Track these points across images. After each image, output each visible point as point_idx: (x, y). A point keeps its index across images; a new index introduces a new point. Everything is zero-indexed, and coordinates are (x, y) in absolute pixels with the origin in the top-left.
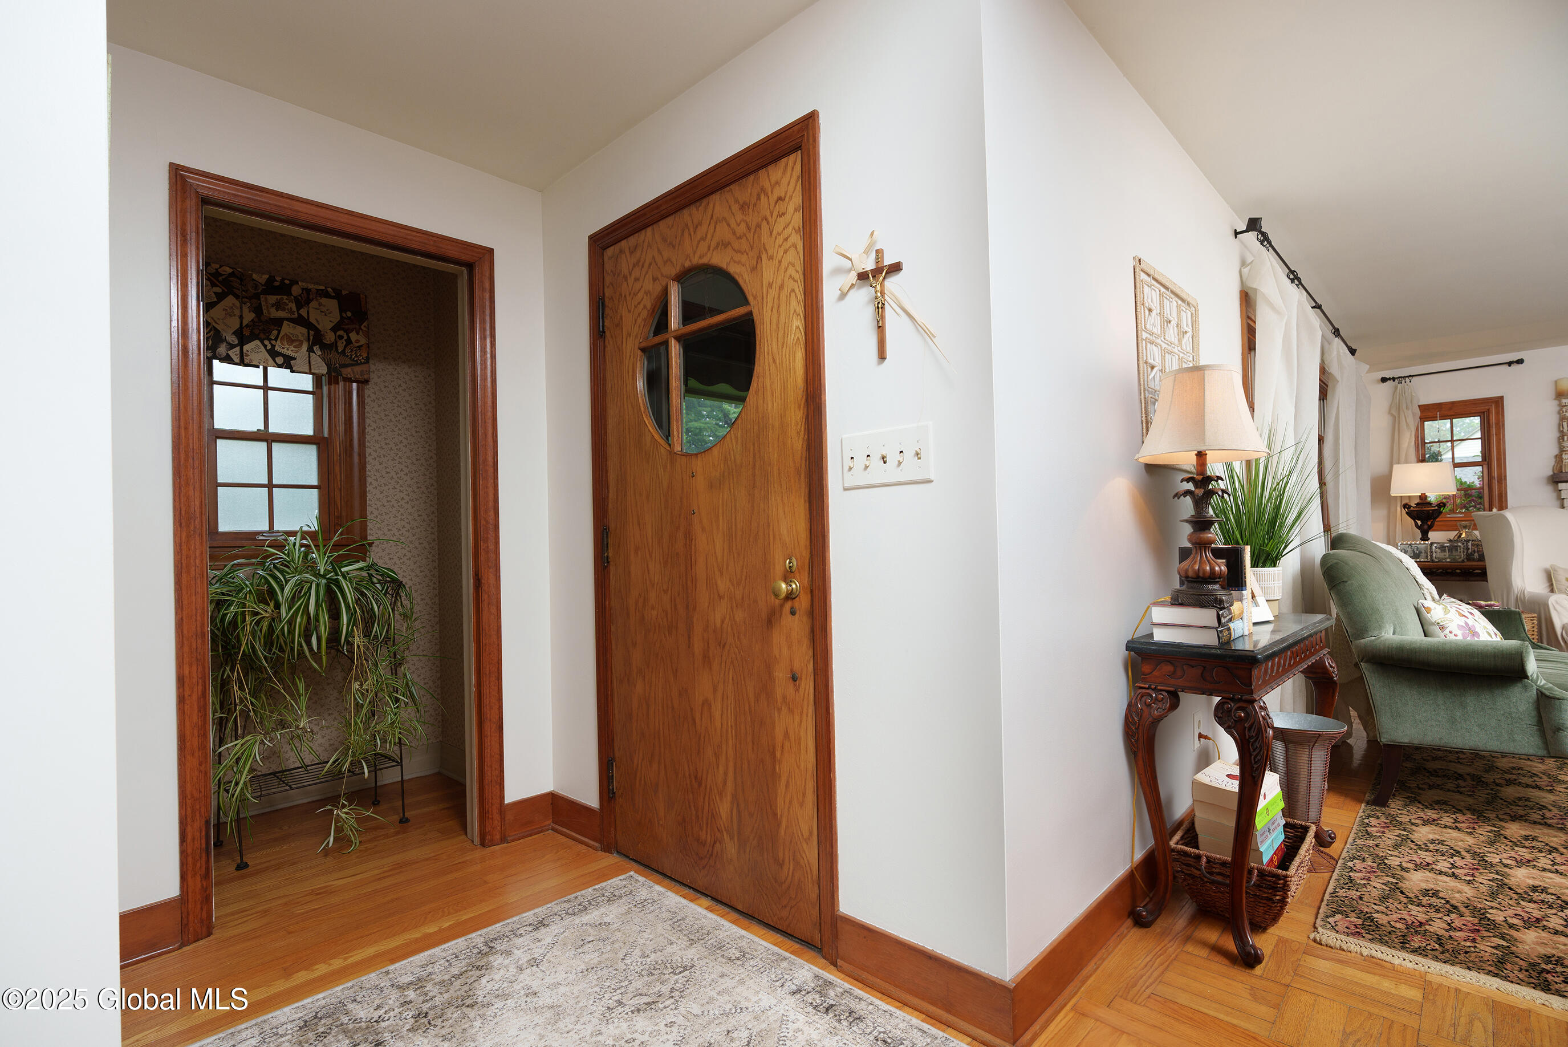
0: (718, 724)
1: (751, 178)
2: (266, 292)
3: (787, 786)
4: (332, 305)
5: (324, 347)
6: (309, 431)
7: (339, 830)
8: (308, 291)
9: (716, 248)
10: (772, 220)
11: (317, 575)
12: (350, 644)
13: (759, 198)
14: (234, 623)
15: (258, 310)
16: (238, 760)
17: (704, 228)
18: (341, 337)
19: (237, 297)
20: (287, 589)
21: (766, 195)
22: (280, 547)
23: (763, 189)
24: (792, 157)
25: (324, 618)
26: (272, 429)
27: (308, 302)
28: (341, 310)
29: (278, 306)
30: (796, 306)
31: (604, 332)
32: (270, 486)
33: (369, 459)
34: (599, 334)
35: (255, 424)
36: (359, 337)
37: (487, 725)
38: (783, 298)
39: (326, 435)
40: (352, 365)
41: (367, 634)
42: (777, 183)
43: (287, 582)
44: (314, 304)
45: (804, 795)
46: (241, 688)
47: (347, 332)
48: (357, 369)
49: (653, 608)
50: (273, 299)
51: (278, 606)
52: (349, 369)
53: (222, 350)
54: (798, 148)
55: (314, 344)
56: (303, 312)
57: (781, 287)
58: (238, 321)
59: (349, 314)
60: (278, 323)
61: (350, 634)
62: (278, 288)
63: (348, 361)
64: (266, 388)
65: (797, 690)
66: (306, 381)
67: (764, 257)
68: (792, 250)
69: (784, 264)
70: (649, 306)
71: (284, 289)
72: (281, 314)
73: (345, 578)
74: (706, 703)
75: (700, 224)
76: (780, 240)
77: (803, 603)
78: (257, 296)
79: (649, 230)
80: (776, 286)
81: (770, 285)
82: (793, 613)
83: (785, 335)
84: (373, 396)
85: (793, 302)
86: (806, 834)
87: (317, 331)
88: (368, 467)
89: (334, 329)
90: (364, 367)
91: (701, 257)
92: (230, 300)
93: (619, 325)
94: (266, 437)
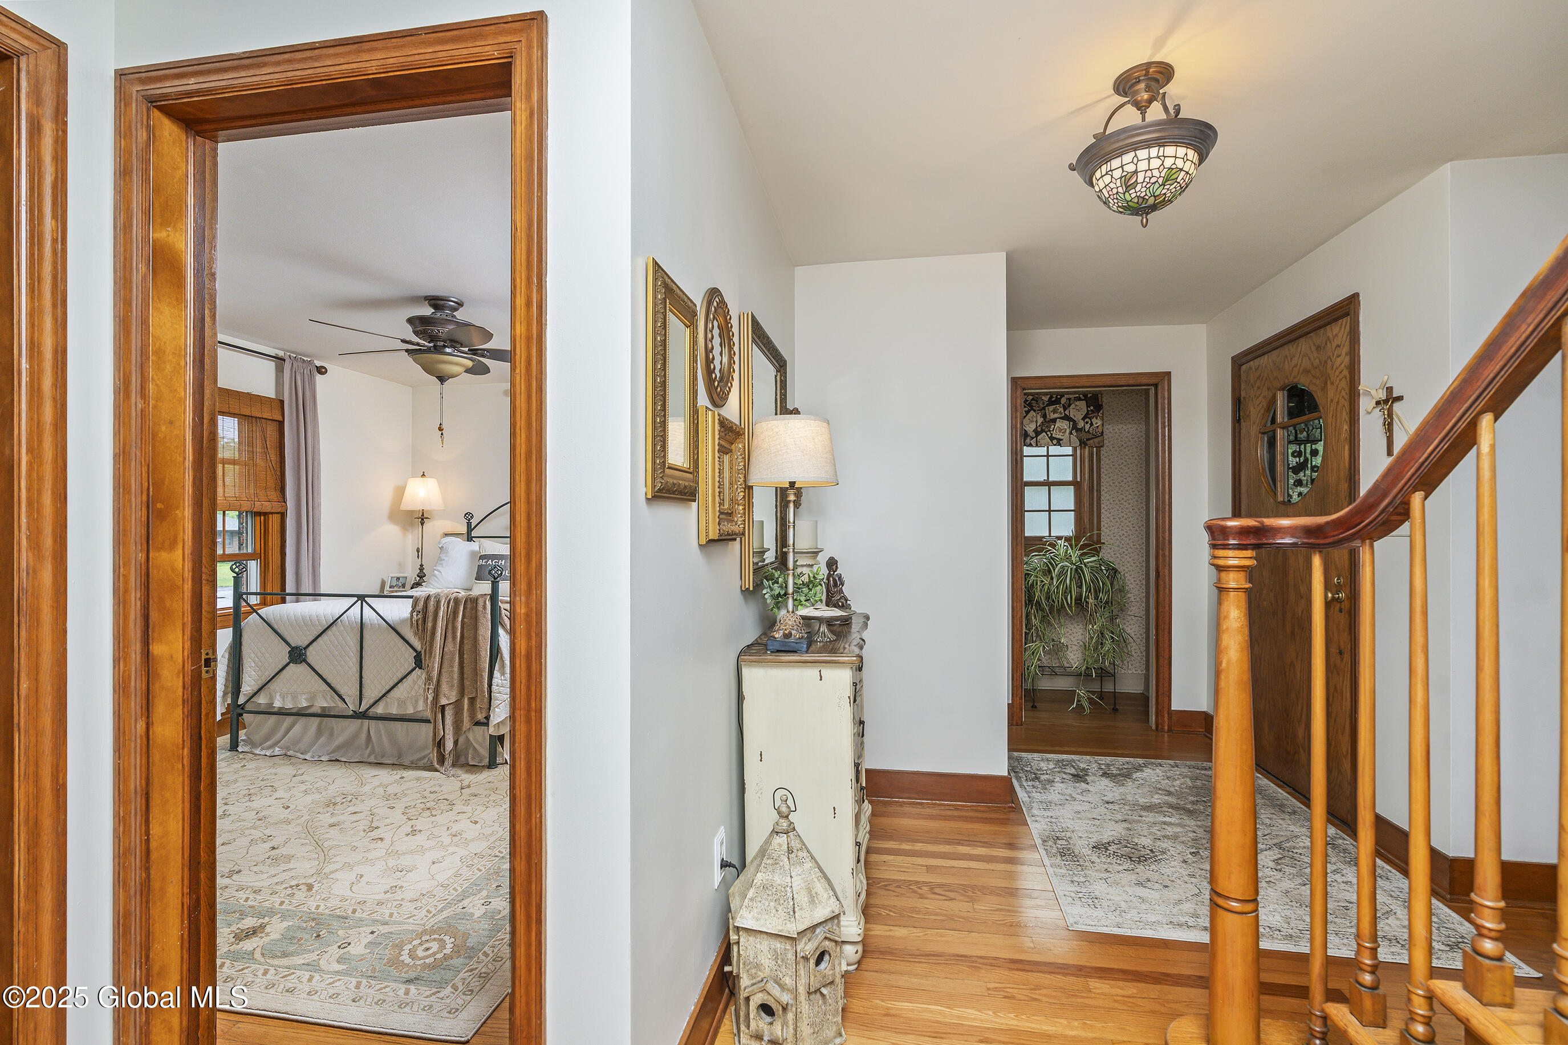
0: (1298, 678)
1: (1322, 330)
2: (1048, 405)
3: (1335, 720)
4: (1082, 404)
5: (1078, 430)
6: (1070, 479)
7: (1078, 701)
8: (1069, 399)
9: (1302, 373)
10: (1333, 359)
11: (1072, 563)
12: (1087, 603)
13: (1326, 344)
14: (1032, 585)
15: (1044, 416)
16: (1033, 653)
17: (1296, 358)
18: (1087, 423)
19: (1035, 411)
20: (1056, 570)
21: (1330, 342)
22: (1053, 546)
23: (1328, 339)
24: (1345, 319)
25: (1074, 587)
26: (1051, 479)
27: (1069, 405)
28: (1088, 406)
29: (1055, 411)
30: (1345, 416)
31: (1240, 419)
32: (1050, 511)
33: (1103, 493)
34: (1237, 421)
35: (1042, 478)
36: (1097, 421)
37: (1161, 660)
38: (1339, 410)
39: (1079, 480)
40: (1092, 438)
41: (1096, 598)
42: (1337, 335)
43: (1057, 565)
44: (1073, 406)
45: (1344, 728)
46: (1035, 618)
47: (1090, 419)
48: (1096, 440)
49: (1264, 600)
50: (1051, 408)
51: (1052, 578)
52: (1092, 441)
53: (1028, 441)
54: (1347, 314)
55: (1072, 429)
56: (1067, 412)
57: (1338, 403)
58: (1035, 423)
59: (1092, 408)
60: (1054, 421)
61: (1087, 597)
62: (1055, 400)
63: (1091, 436)
64: (1048, 456)
65: (1342, 660)
66: (1069, 450)
67: (1329, 382)
68: (1344, 380)
69: (1340, 388)
70: (1265, 405)
71: (1057, 402)
72: (1056, 415)
73: (1085, 566)
74: (1292, 664)
75: (1294, 356)
76: (1337, 373)
77: (1346, 605)
78: (1044, 408)
79: (1266, 356)
80: (1335, 401)
81: (1332, 401)
82: (1341, 611)
83: (1339, 434)
84: (1106, 454)
85: (1344, 413)
86: (1345, 753)
87: (1074, 421)
88: (1102, 498)
89: (1083, 419)
90: (1100, 439)
91: (1294, 378)
92: (1032, 413)
93: (1249, 416)
94: (1048, 484)
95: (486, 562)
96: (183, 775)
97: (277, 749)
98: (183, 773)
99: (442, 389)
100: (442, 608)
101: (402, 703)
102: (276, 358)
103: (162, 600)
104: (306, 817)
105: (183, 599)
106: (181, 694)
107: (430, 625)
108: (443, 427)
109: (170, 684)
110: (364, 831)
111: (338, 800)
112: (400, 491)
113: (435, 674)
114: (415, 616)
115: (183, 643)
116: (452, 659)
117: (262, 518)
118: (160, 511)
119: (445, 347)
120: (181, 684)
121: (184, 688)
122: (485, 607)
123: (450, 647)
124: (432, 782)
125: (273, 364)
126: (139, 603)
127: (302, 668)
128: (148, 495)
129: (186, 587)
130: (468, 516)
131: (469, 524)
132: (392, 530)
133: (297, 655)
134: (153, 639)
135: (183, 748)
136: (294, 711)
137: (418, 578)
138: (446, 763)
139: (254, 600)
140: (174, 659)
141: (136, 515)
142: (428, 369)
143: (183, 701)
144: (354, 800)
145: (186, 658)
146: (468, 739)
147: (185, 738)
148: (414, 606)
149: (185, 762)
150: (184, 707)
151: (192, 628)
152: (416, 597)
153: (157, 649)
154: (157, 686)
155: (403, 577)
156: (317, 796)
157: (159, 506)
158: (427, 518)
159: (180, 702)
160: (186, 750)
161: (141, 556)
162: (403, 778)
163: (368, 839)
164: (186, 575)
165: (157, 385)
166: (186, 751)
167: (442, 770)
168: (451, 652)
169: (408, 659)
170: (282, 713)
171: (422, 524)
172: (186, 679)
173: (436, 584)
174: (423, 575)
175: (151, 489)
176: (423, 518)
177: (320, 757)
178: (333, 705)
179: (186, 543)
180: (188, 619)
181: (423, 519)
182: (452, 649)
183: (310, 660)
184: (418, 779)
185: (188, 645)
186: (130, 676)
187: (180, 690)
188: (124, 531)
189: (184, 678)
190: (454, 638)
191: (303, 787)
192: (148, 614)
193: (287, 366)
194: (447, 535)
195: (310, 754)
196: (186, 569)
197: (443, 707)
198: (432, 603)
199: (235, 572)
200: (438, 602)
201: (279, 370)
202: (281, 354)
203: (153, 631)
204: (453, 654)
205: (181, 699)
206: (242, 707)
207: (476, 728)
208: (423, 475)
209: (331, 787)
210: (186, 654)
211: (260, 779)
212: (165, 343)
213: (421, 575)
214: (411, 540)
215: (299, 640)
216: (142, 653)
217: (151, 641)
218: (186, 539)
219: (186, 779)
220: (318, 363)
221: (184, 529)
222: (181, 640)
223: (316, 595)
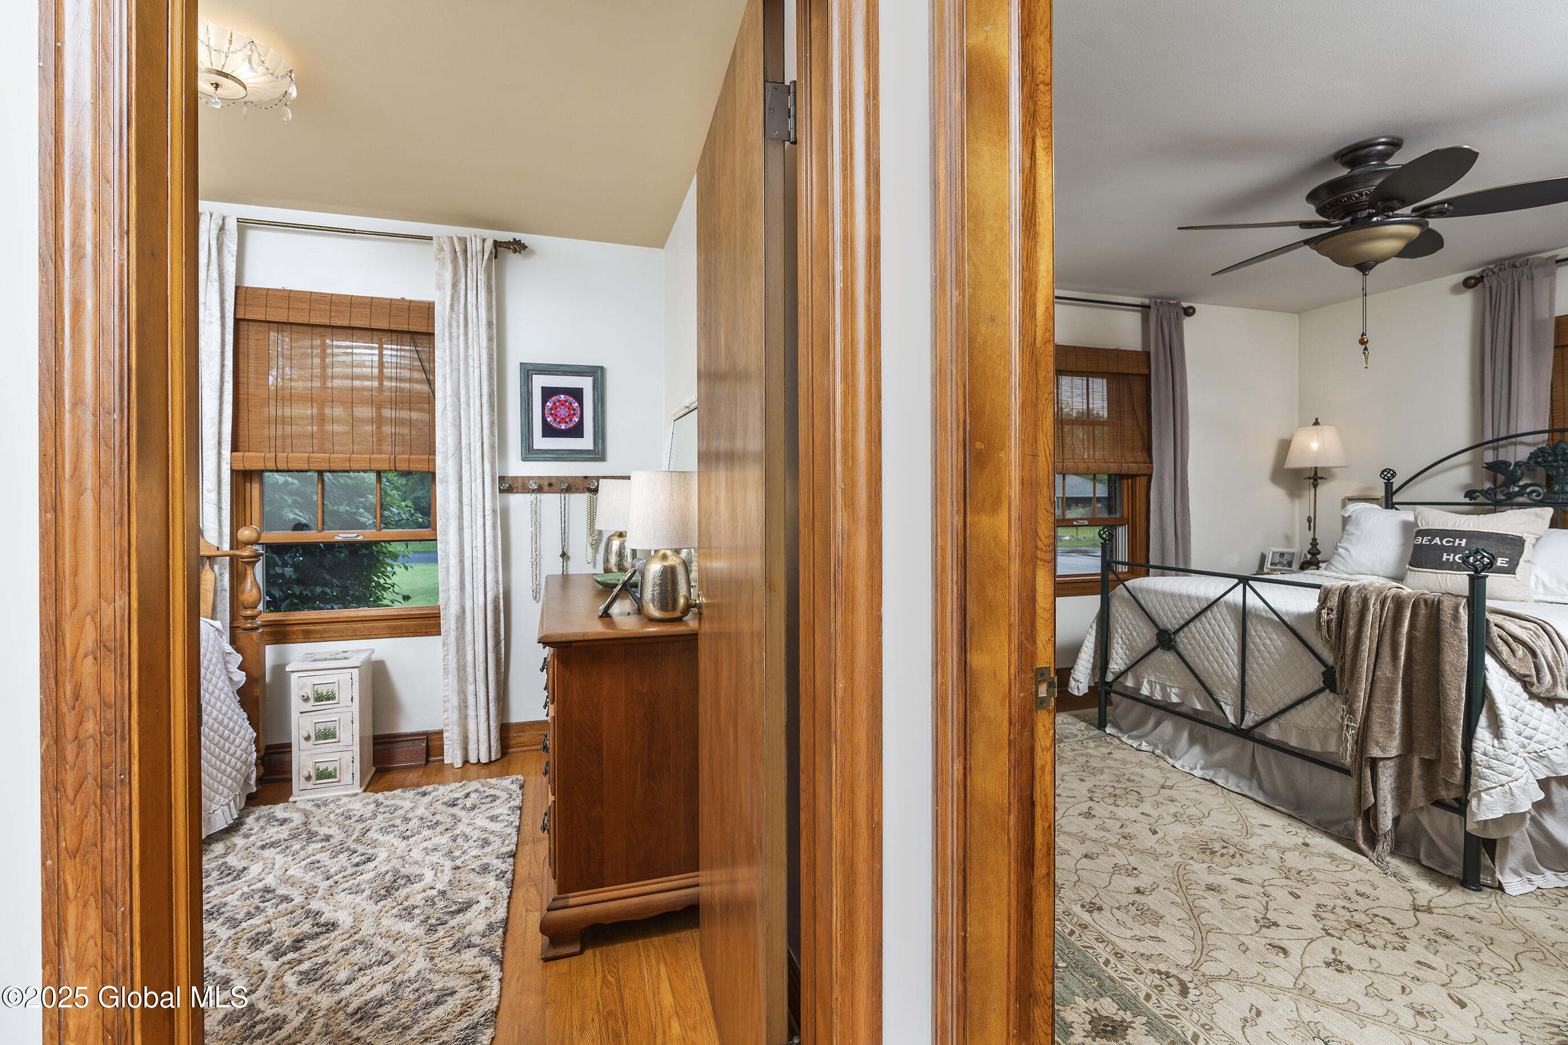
95: (1430, 541)
96: (1009, 855)
97: (1144, 743)
98: (1010, 851)
99: (1364, 282)
100: (1372, 610)
101: (1303, 732)
102: (1142, 306)
103: (982, 586)
104: (1176, 858)
105: (1009, 587)
106: (1006, 731)
107: (1351, 632)
108: (1368, 337)
109: (992, 715)
110: (1257, 921)
111: (1217, 846)
112: (1285, 446)
113: (1360, 705)
114: (1325, 616)
115: (1010, 654)
116: (1391, 691)
117: (1130, 481)
118: (980, 453)
119: (1371, 216)
120: (1007, 716)
121: (1010, 723)
122: (1456, 617)
123: (1385, 670)
124: (1358, 874)
125: (1139, 315)
126: (955, 588)
127: (1169, 657)
128: (965, 430)
129: (1012, 568)
130: (1388, 475)
131: (1388, 485)
132: (1278, 494)
133: (1166, 640)
134: (971, 644)
135: (1009, 813)
136: (1162, 704)
137: (1309, 556)
138: (1379, 847)
139: (1122, 569)
140: (998, 677)
141: (953, 459)
142: (1341, 260)
143: (1010, 741)
144: (1238, 856)
145: (1013, 677)
146: (1417, 822)
147: (1012, 800)
148: (1323, 601)
149: (1012, 836)
150: (1010, 752)
151: (1020, 634)
152: (1326, 588)
153: (978, 660)
154: (976, 714)
155: (1289, 553)
156: (1190, 830)
157: (979, 445)
158: (1321, 478)
159: (1006, 744)
160: (1012, 816)
161: (958, 520)
162: (1306, 845)
163: (1265, 941)
164: (1013, 550)
165: (974, 265)
166: (1012, 819)
167: (1374, 856)
168: (1387, 678)
169: (1311, 676)
170: (1148, 702)
171: (1315, 486)
172: (1013, 710)
173: (1341, 567)
174: (1315, 551)
175: (968, 421)
176: (1315, 477)
177: (1191, 769)
178: (1207, 709)
179: (1013, 503)
180: (1015, 619)
181: (1315, 480)
182: (1389, 674)
183: (1181, 647)
184: (1333, 857)
185: (1015, 657)
186: (947, 693)
187: (1006, 724)
188: (942, 483)
189: (1010, 706)
190: (1395, 657)
191: (1173, 808)
192: (965, 606)
193: (1153, 313)
194: (1352, 500)
195: (1181, 762)
196: (1013, 542)
197: (1374, 762)
198: (1354, 599)
199: (1103, 538)
200: (1365, 601)
201: (1145, 320)
202: (1146, 301)
203: (972, 632)
204: (1392, 682)
205: (1006, 739)
206: (1110, 684)
207: (1436, 811)
208: (1316, 423)
209: (1206, 821)
210: (1012, 671)
211: (1126, 777)
212: (984, 200)
213: (1314, 551)
214: (1300, 509)
215: (1170, 623)
216: (959, 662)
217: (968, 647)
218: (1013, 496)
219: (1013, 862)
220: (1185, 305)
221: (1010, 480)
222: (1006, 650)
223: (1187, 571)
